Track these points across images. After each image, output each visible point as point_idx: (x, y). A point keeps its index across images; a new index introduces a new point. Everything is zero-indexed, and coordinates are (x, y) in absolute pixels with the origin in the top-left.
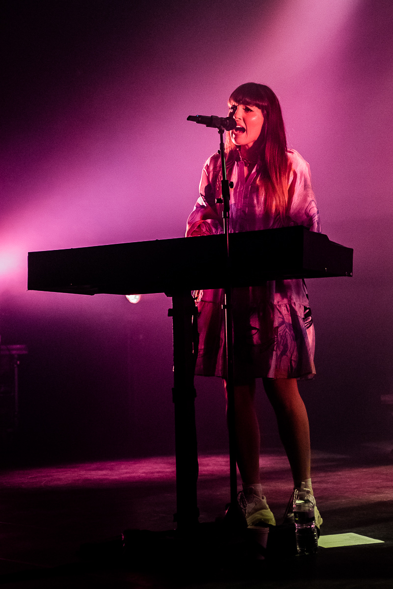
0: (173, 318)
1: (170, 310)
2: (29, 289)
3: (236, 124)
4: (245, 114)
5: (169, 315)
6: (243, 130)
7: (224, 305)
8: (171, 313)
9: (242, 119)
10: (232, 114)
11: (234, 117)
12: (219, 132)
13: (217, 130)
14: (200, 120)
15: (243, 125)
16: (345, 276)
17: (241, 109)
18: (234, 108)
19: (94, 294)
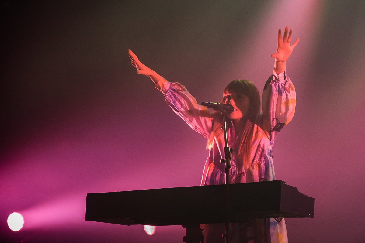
1: (184, 237)
2: (86, 220)
5: (184, 241)
14: (210, 105)
15: (236, 108)
16: (309, 217)
18: (229, 97)
19: (130, 225)
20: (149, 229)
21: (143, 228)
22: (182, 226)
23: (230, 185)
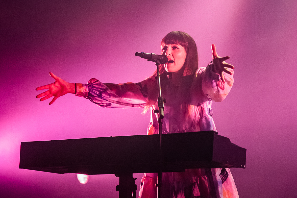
0: (119, 192)
1: (117, 186)
2: (20, 168)
3: (167, 59)
4: (173, 51)
5: (117, 190)
6: (172, 62)
7: (157, 184)
8: (118, 188)
9: (171, 54)
10: (164, 53)
11: (166, 54)
12: (156, 65)
13: (155, 63)
14: (143, 56)
15: (172, 59)
17: (170, 47)
18: (165, 48)
19: (64, 174)
20: (82, 178)
21: (76, 177)
22: (115, 175)
23: (162, 135)
